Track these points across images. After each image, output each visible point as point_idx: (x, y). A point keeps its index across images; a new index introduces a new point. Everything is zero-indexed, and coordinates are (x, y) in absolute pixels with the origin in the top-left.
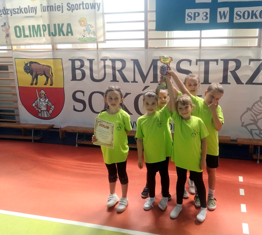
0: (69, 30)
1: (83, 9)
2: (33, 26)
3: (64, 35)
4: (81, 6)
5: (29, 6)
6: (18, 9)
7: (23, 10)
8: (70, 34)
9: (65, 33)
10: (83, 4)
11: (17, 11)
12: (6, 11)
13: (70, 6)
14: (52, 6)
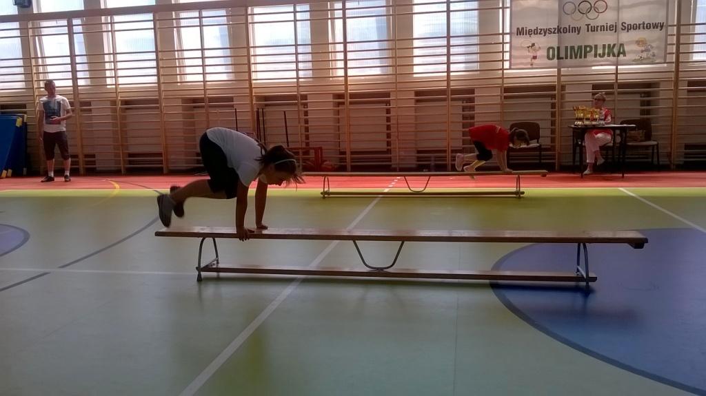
0: (621, 51)
1: (644, 28)
2: (572, 48)
3: (614, 55)
4: (642, 25)
5: (569, 26)
6: (555, 29)
7: (562, 30)
8: (621, 55)
9: (616, 54)
10: (644, 24)
11: (553, 30)
12: (539, 31)
13: (626, 25)
14: (604, 26)
